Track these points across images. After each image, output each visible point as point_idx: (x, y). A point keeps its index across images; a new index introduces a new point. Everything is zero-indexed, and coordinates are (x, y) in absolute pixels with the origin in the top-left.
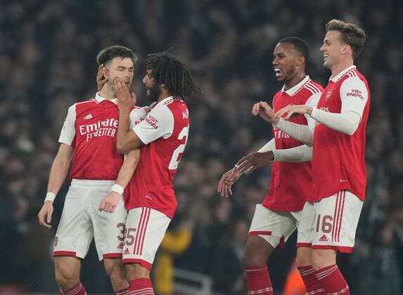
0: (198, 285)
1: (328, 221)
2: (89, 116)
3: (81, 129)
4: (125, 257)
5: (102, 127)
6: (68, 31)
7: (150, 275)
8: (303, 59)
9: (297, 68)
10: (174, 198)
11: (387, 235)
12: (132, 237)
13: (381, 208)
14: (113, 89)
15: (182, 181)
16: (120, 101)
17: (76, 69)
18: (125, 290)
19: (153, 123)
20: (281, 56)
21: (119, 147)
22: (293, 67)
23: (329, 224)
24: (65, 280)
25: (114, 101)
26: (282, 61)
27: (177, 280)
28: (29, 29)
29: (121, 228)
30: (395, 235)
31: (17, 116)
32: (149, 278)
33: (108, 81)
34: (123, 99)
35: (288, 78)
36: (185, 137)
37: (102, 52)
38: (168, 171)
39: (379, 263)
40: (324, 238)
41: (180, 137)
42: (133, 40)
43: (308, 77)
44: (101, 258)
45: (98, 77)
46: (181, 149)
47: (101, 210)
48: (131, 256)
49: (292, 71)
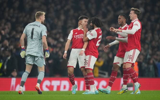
0: (105, 74)
1: (131, 56)
2: (76, 33)
3: (74, 36)
4: (86, 67)
5: (80, 36)
6: (72, 12)
7: (93, 72)
8: (125, 20)
9: (124, 22)
10: (98, 53)
11: (151, 62)
12: (87, 63)
13: (150, 55)
14: (82, 26)
15: (100, 49)
16: (84, 30)
17: (74, 21)
18: (86, 75)
19: (92, 35)
20: (120, 19)
21: (84, 40)
22: (123, 21)
23: (131, 57)
24: (70, 73)
25: (83, 30)
26: (120, 20)
27: (100, 73)
28: (62, 12)
29: (85, 60)
30: (153, 62)
31: (59, 33)
32: (92, 72)
33: (81, 24)
34: (85, 29)
35: (122, 24)
36: (100, 38)
37: (80, 17)
38: (96, 46)
39: (150, 69)
40: (129, 60)
41: (99, 38)
42: (88, 14)
43: (127, 24)
44: (80, 68)
45: (79, 23)
46: (99, 41)
47: (79, 55)
48: (87, 67)
49: (122, 22)
